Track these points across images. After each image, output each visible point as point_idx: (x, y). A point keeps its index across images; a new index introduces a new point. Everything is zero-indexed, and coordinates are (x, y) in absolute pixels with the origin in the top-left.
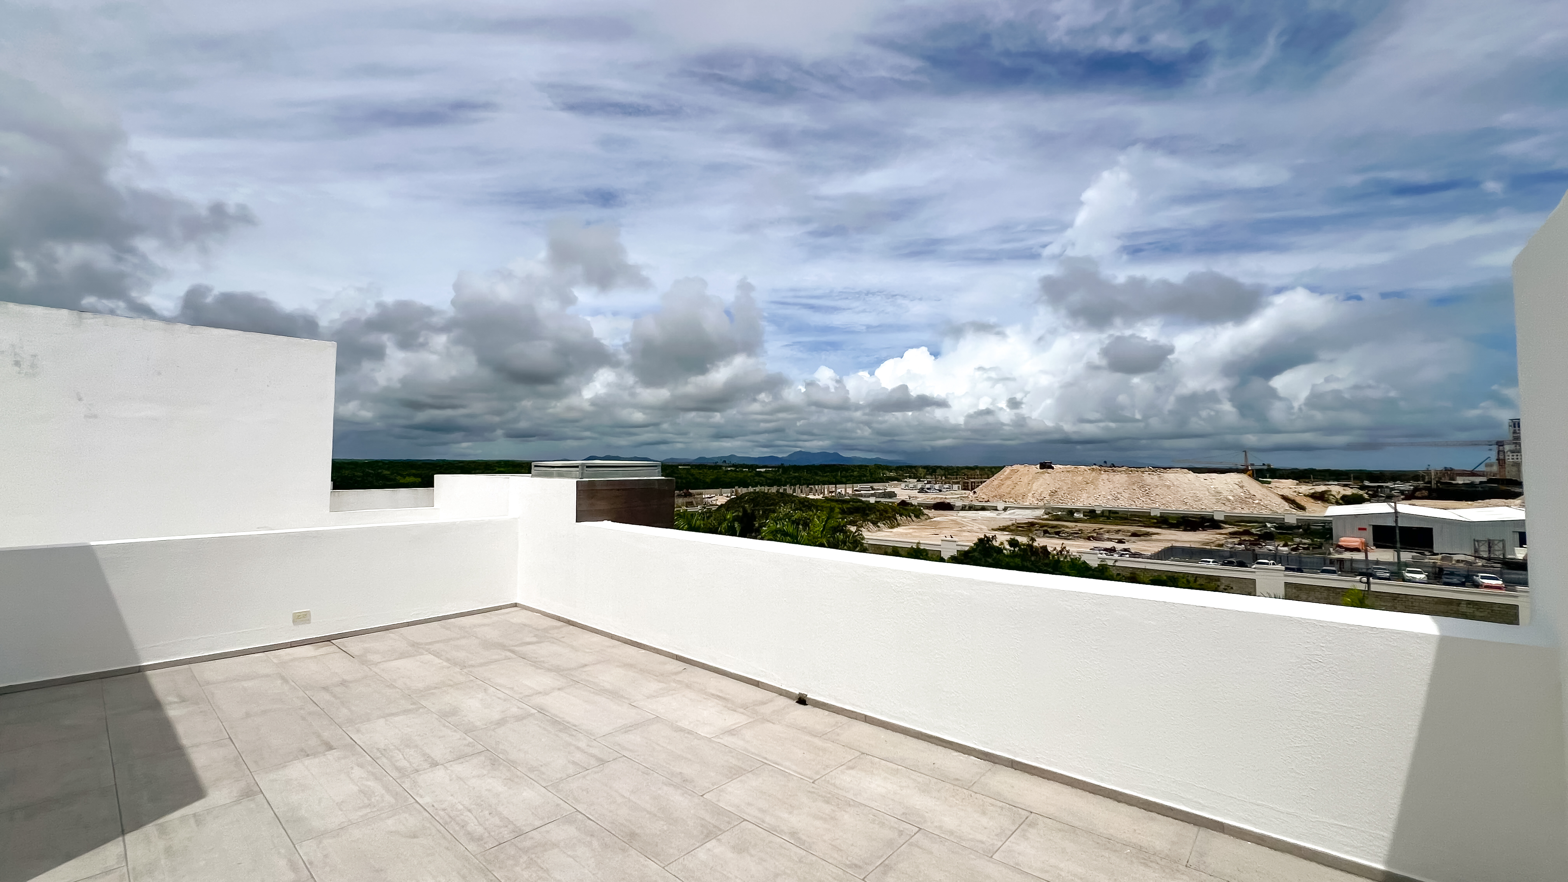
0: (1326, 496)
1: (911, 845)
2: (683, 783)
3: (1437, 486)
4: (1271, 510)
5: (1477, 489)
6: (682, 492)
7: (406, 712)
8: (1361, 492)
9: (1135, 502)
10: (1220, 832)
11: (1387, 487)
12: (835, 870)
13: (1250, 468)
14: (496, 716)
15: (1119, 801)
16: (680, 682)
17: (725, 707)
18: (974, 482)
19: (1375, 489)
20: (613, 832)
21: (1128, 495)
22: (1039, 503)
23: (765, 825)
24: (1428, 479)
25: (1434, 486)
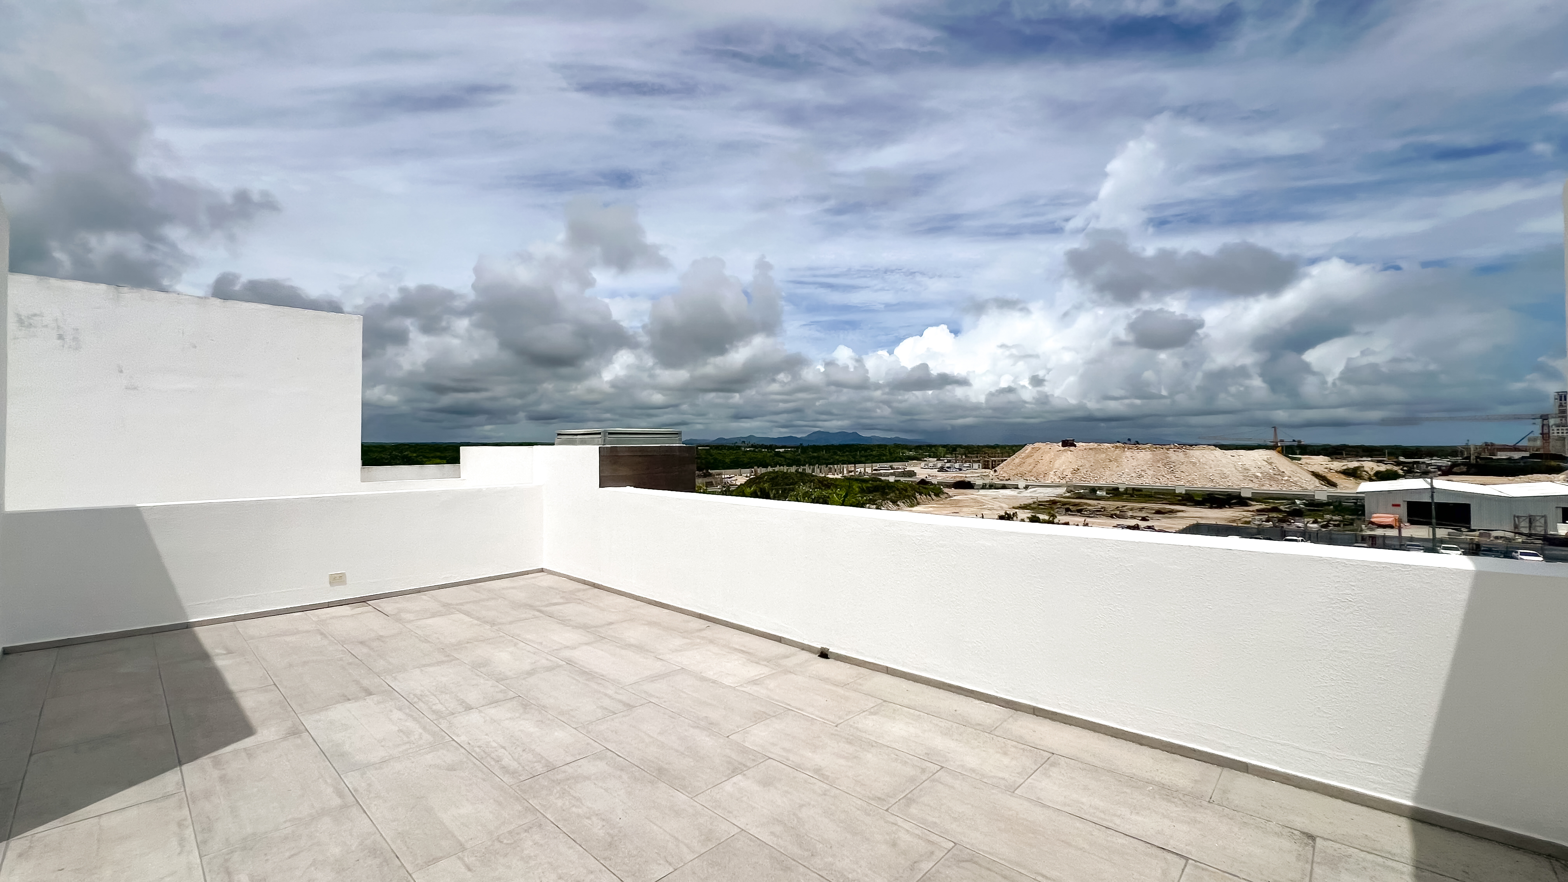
0: (1359, 472)
1: (934, 781)
2: (710, 726)
3: (1477, 461)
4: (1301, 487)
5: (1519, 464)
6: (701, 472)
7: (440, 663)
8: (1396, 468)
9: (1159, 479)
10: (1244, 772)
11: (1424, 463)
12: (859, 802)
13: (1279, 445)
14: (527, 667)
15: (1141, 744)
16: (703, 638)
17: (749, 660)
18: (995, 461)
19: (1411, 465)
20: (642, 768)
21: (1152, 473)
22: (1062, 481)
23: (790, 762)
24: (1467, 454)
25: (1473, 461)
